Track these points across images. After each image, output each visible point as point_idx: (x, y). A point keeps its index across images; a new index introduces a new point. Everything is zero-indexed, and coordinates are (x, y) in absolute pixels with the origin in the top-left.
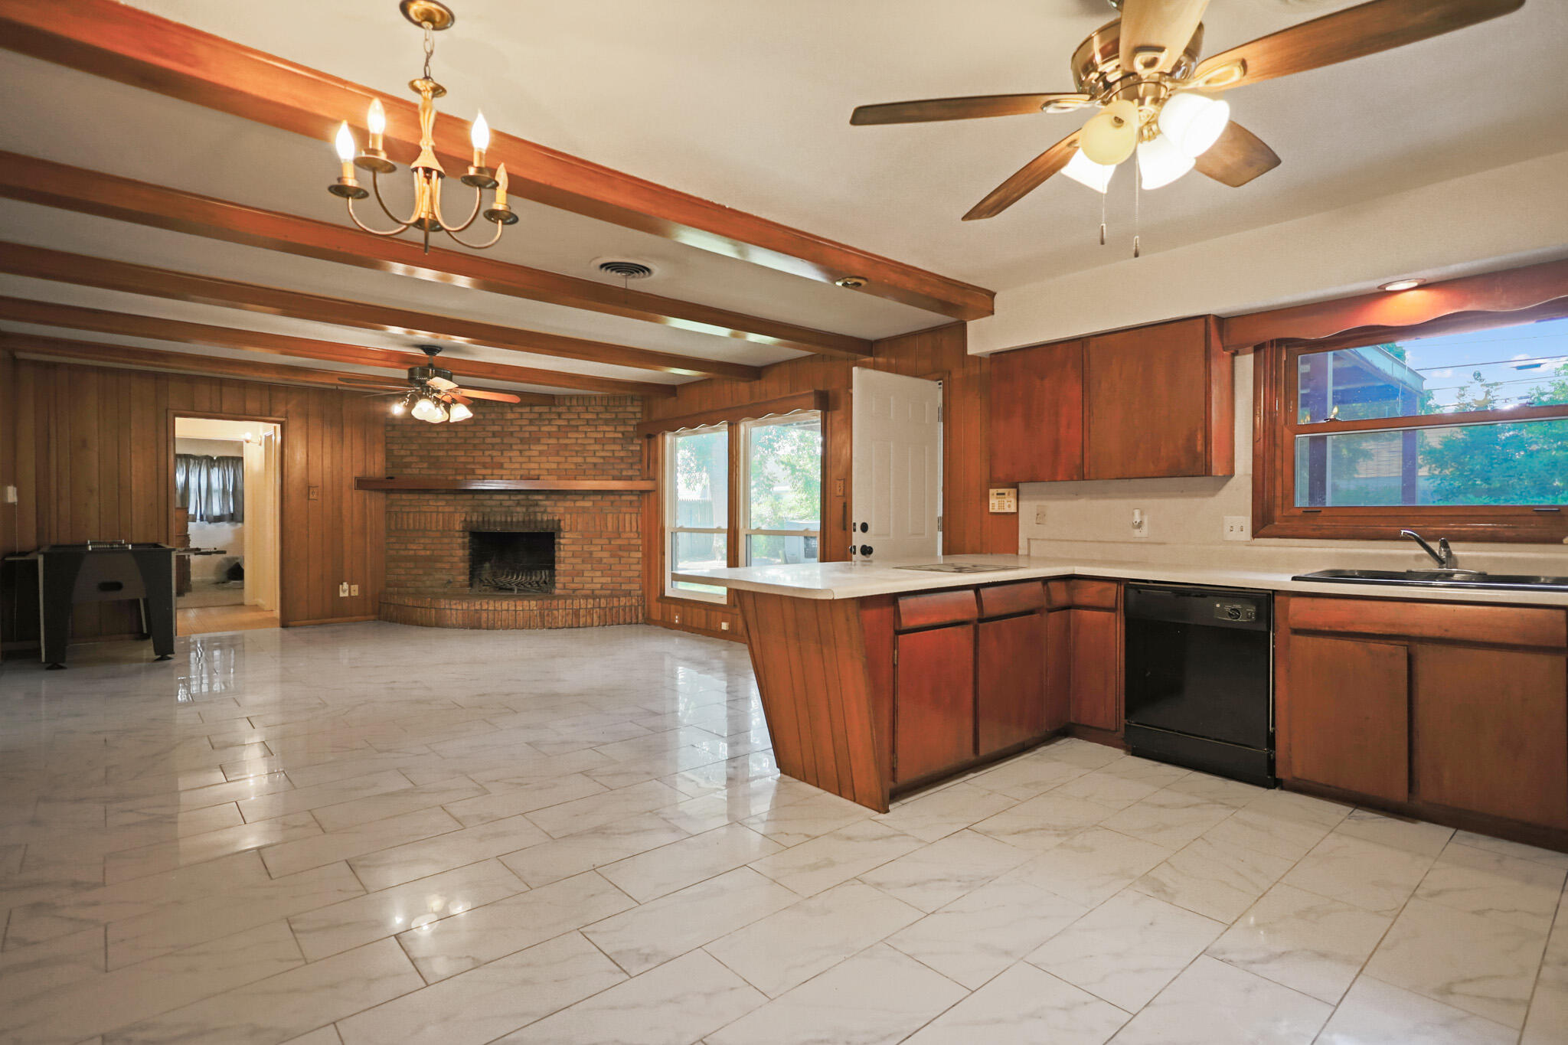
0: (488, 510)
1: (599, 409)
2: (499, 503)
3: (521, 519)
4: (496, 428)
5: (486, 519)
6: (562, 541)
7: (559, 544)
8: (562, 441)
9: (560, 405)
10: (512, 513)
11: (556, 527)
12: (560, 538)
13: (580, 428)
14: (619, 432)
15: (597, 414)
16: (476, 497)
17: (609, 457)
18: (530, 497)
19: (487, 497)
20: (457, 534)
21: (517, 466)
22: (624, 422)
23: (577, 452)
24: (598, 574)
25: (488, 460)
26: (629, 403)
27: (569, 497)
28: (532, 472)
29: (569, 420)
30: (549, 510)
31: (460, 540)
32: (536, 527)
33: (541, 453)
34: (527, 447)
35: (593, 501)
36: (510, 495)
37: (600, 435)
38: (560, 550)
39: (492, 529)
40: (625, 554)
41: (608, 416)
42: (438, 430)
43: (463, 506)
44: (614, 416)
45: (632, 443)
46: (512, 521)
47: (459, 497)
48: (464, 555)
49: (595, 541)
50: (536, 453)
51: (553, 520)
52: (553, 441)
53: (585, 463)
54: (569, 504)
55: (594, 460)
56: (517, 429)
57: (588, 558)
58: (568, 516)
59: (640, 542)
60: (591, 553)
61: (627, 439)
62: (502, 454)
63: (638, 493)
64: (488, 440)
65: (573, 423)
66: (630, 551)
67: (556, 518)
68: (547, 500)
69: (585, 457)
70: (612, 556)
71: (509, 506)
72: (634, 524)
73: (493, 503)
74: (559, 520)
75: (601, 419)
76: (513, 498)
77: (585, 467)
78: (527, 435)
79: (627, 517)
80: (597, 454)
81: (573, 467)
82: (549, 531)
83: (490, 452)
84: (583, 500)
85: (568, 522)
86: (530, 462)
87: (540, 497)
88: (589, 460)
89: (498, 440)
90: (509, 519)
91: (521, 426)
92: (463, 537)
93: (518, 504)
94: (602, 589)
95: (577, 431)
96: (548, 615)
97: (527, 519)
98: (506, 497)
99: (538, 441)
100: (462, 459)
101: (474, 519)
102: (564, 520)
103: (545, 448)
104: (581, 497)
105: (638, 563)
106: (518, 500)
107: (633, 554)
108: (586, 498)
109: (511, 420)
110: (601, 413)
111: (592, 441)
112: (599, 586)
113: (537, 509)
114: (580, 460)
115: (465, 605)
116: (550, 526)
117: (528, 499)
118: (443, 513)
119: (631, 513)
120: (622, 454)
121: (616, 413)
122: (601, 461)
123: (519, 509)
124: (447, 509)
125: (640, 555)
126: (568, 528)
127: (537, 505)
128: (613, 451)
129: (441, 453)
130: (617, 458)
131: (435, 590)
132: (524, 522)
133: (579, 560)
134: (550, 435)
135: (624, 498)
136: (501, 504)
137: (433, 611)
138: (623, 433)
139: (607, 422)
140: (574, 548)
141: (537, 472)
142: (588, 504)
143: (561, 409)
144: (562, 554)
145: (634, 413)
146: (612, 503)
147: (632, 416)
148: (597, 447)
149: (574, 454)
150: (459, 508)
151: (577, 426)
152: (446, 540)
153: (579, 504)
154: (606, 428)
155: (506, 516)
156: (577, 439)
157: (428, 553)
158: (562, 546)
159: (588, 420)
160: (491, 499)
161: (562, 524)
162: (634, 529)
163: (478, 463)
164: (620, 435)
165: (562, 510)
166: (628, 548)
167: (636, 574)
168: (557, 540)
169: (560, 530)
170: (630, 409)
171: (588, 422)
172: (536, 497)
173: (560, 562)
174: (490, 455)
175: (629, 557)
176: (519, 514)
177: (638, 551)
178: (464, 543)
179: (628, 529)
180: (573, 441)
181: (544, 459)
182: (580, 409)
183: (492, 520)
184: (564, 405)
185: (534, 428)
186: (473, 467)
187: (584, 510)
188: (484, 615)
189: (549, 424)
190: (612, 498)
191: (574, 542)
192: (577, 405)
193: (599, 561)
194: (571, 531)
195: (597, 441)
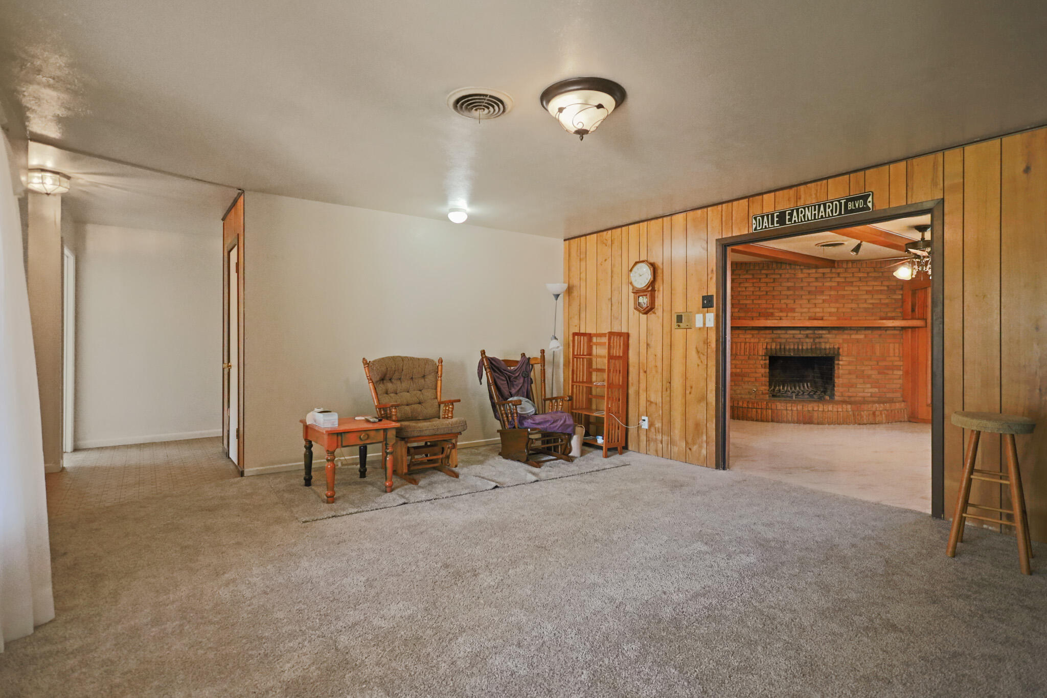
0: (784, 341)
1: (868, 270)
2: (792, 336)
3: (809, 347)
4: (790, 284)
5: (783, 347)
6: (841, 363)
7: (838, 364)
8: (841, 293)
9: (839, 268)
10: (802, 343)
11: (836, 352)
12: (839, 360)
13: (855, 284)
14: (884, 286)
15: (868, 273)
16: (775, 332)
17: (877, 303)
18: (816, 332)
19: (783, 332)
20: (760, 358)
21: (805, 310)
22: (888, 278)
23: (852, 300)
24: (869, 386)
25: (784, 306)
27: (846, 332)
28: (818, 315)
29: (845, 278)
30: (831, 340)
31: (762, 362)
32: (821, 353)
33: (824, 301)
34: (813, 297)
35: (865, 335)
36: (800, 330)
37: (870, 288)
38: (839, 368)
39: (787, 354)
40: (889, 372)
41: (876, 274)
42: (745, 286)
43: (765, 338)
44: (881, 274)
45: (895, 293)
46: (802, 348)
47: (762, 332)
48: (765, 373)
49: (866, 363)
50: (821, 301)
51: (834, 348)
52: (833, 293)
53: (859, 307)
54: (845, 337)
55: (865, 306)
56: (806, 284)
57: (860, 375)
58: (845, 345)
59: (901, 363)
60: (863, 371)
61: (891, 290)
62: (795, 302)
63: (900, 329)
64: (784, 293)
65: (848, 280)
66: (893, 370)
67: (836, 347)
68: (829, 333)
69: (858, 304)
70: (879, 373)
71: (799, 339)
72: (897, 351)
73: (787, 336)
74: (839, 348)
75: (871, 277)
76: (802, 332)
77: (858, 310)
78: (814, 289)
79: (891, 345)
80: (868, 302)
81: (849, 310)
82: (830, 355)
83: (785, 301)
84: (857, 333)
85: (846, 349)
86: (815, 307)
87: (824, 332)
88: (862, 306)
89: (791, 292)
90: (800, 347)
91: (809, 283)
92: (765, 360)
93: (807, 336)
94: (871, 396)
95: (852, 286)
96: (858, 415)
97: (814, 347)
98: (797, 332)
99: (822, 292)
100: (765, 306)
101: (773, 347)
102: (842, 348)
103: (828, 297)
104: (854, 332)
105: (900, 379)
106: (807, 334)
107: (895, 372)
108: (859, 332)
109: (802, 278)
110: (871, 272)
111: (864, 293)
112: (869, 394)
113: (822, 340)
114: (854, 306)
115: (800, 407)
116: (832, 352)
117: (814, 333)
118: (750, 343)
119: (894, 343)
120: (887, 301)
121: (882, 272)
122: (871, 306)
123: (808, 340)
124: (752, 340)
125: (900, 373)
126: (845, 354)
127: (821, 337)
128: (880, 299)
129: (748, 302)
130: (883, 304)
131: (743, 396)
132: (811, 349)
133: (854, 376)
134: (831, 288)
135: (888, 332)
136: (794, 337)
137: (770, 411)
138: (888, 286)
139: (875, 279)
140: (850, 367)
141: (821, 315)
142: (861, 337)
143: (839, 270)
144: (841, 372)
146: (880, 336)
148: (866, 297)
149: (850, 301)
150: (762, 339)
151: (852, 282)
152: (752, 362)
153: (853, 337)
154: (874, 283)
155: (798, 345)
156: (852, 291)
157: (738, 370)
158: (840, 367)
159: (860, 278)
160: (786, 333)
161: (841, 350)
162: (897, 355)
163: (778, 309)
164: (886, 288)
165: (841, 341)
166: (893, 368)
167: (899, 386)
168: (836, 362)
169: (839, 354)
171: (860, 279)
172: (821, 332)
173: (839, 377)
174: (785, 303)
175: (893, 374)
176: (807, 344)
177: (900, 370)
178: (765, 364)
179: (891, 353)
180: (849, 293)
181: (827, 305)
182: (854, 270)
183: (787, 347)
184: (842, 268)
185: (819, 284)
186: (771, 311)
187: (858, 341)
188: (815, 414)
189: (831, 281)
190: (879, 332)
191: (850, 363)
192: (852, 267)
193: (869, 377)
194: (848, 355)
195: (868, 292)
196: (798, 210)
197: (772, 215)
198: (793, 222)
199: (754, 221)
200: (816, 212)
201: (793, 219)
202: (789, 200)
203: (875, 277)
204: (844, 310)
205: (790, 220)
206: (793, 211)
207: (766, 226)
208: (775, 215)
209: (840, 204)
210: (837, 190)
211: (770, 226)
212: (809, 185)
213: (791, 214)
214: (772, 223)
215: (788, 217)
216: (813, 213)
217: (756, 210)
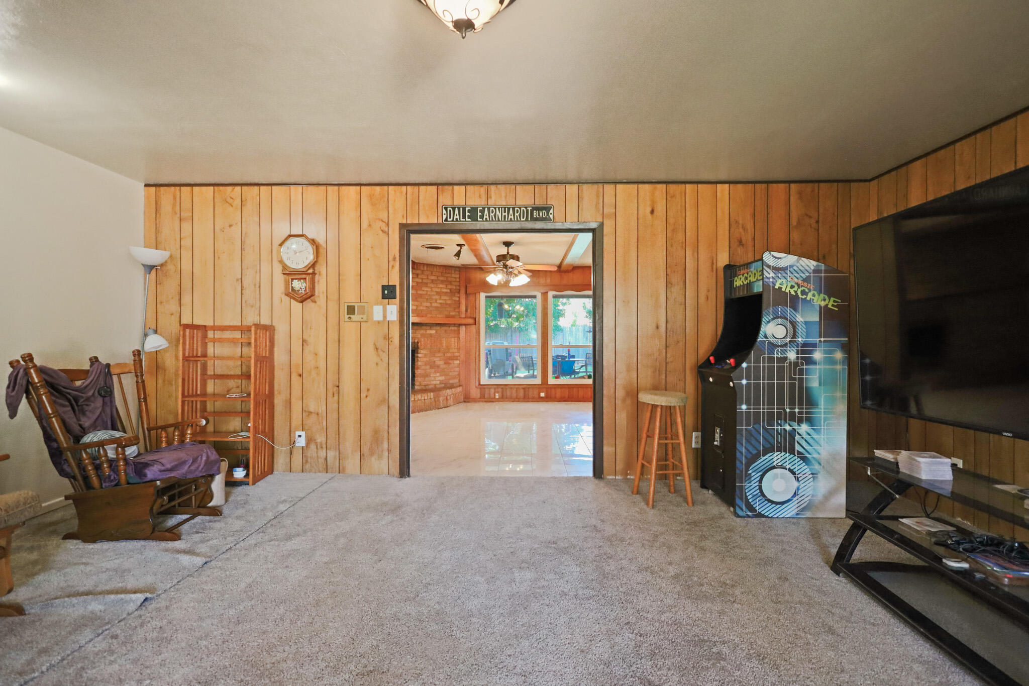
1: (437, 274)
6: (419, 355)
7: (418, 357)
8: (419, 292)
9: (417, 269)
11: (416, 346)
12: (418, 353)
13: (429, 285)
14: (448, 289)
15: (438, 277)
17: (443, 303)
22: (450, 283)
23: (427, 299)
24: (438, 374)
26: (453, 272)
27: (423, 327)
29: (422, 279)
35: (436, 330)
37: (438, 290)
40: (451, 362)
41: (442, 278)
44: (445, 279)
45: (454, 296)
49: (437, 355)
53: (431, 306)
54: (422, 332)
55: (436, 305)
57: (433, 366)
58: (422, 340)
59: (459, 354)
60: (434, 362)
61: (452, 293)
63: (458, 325)
65: (424, 281)
66: (453, 360)
67: (416, 341)
69: (431, 303)
70: (445, 363)
72: (456, 344)
74: (418, 342)
75: (439, 280)
77: (431, 309)
79: (452, 339)
80: (438, 301)
81: (424, 308)
84: (430, 329)
85: (423, 343)
88: (433, 305)
94: (440, 383)
95: (427, 287)
102: (420, 342)
104: (428, 328)
105: (458, 367)
107: (455, 362)
108: (432, 328)
111: (435, 294)
112: (438, 382)
114: (428, 304)
119: (454, 338)
120: (449, 302)
121: (447, 277)
122: (439, 305)
125: (458, 362)
126: (423, 347)
128: (445, 300)
130: (447, 304)
133: (428, 367)
135: (451, 328)
138: (450, 290)
139: (442, 282)
140: (425, 359)
142: (433, 332)
143: (418, 272)
144: (419, 363)
145: (456, 278)
146: (446, 331)
147: (454, 280)
148: (437, 297)
149: (425, 300)
151: (427, 283)
153: (428, 331)
154: (441, 286)
156: (427, 291)
158: (419, 359)
159: (432, 280)
161: (419, 344)
162: (456, 347)
164: (449, 291)
165: (419, 336)
166: (453, 358)
167: (457, 373)
168: (416, 355)
169: (418, 348)
170: (453, 275)
173: (418, 369)
175: (454, 364)
177: (458, 359)
179: (453, 346)
180: (425, 292)
182: (428, 273)
184: (420, 270)
187: (431, 335)
191: (425, 356)
192: (427, 270)
193: (438, 366)
194: (424, 349)
195: (438, 293)
196: (489, 209)
197: (464, 209)
198: (484, 219)
199: (444, 212)
200: (506, 214)
201: (485, 217)
202: (480, 196)
203: (442, 281)
204: (422, 308)
205: (482, 217)
206: (484, 208)
207: (457, 219)
208: (467, 209)
209: (527, 211)
210: (525, 197)
211: (462, 220)
212: (499, 186)
213: (482, 211)
214: (464, 217)
215: (479, 214)
216: (503, 214)
217: (445, 200)
